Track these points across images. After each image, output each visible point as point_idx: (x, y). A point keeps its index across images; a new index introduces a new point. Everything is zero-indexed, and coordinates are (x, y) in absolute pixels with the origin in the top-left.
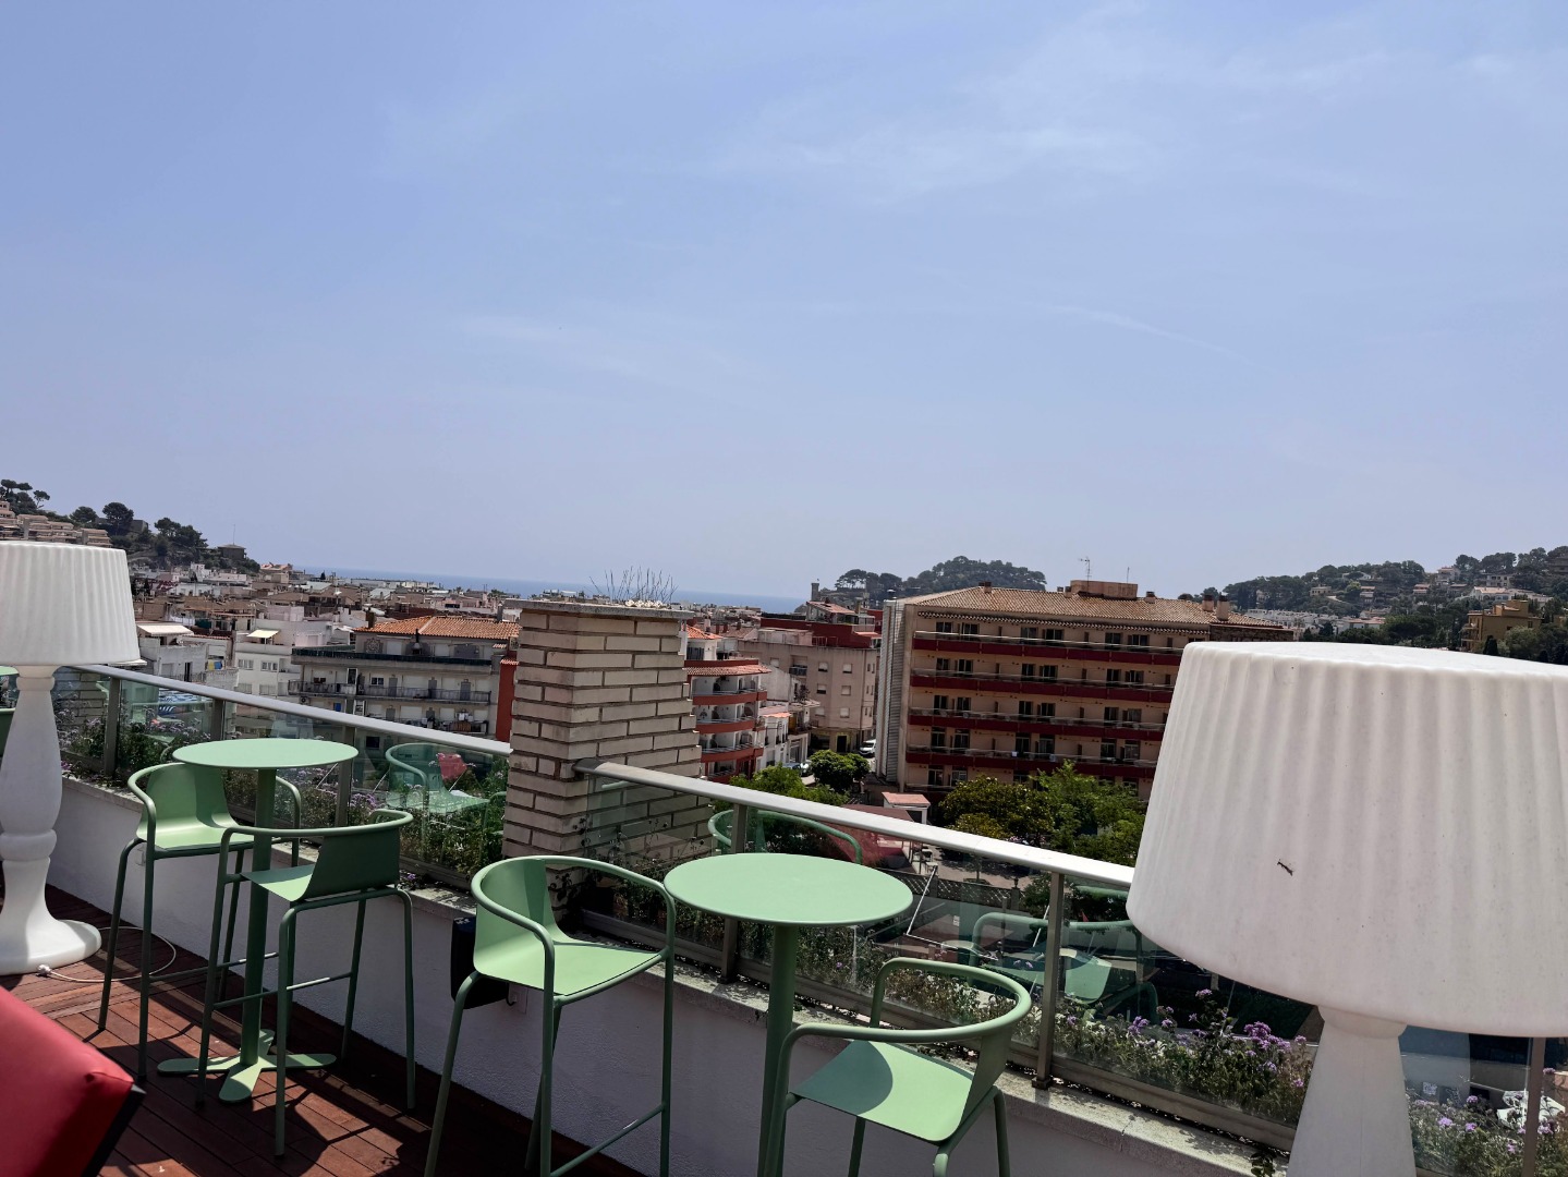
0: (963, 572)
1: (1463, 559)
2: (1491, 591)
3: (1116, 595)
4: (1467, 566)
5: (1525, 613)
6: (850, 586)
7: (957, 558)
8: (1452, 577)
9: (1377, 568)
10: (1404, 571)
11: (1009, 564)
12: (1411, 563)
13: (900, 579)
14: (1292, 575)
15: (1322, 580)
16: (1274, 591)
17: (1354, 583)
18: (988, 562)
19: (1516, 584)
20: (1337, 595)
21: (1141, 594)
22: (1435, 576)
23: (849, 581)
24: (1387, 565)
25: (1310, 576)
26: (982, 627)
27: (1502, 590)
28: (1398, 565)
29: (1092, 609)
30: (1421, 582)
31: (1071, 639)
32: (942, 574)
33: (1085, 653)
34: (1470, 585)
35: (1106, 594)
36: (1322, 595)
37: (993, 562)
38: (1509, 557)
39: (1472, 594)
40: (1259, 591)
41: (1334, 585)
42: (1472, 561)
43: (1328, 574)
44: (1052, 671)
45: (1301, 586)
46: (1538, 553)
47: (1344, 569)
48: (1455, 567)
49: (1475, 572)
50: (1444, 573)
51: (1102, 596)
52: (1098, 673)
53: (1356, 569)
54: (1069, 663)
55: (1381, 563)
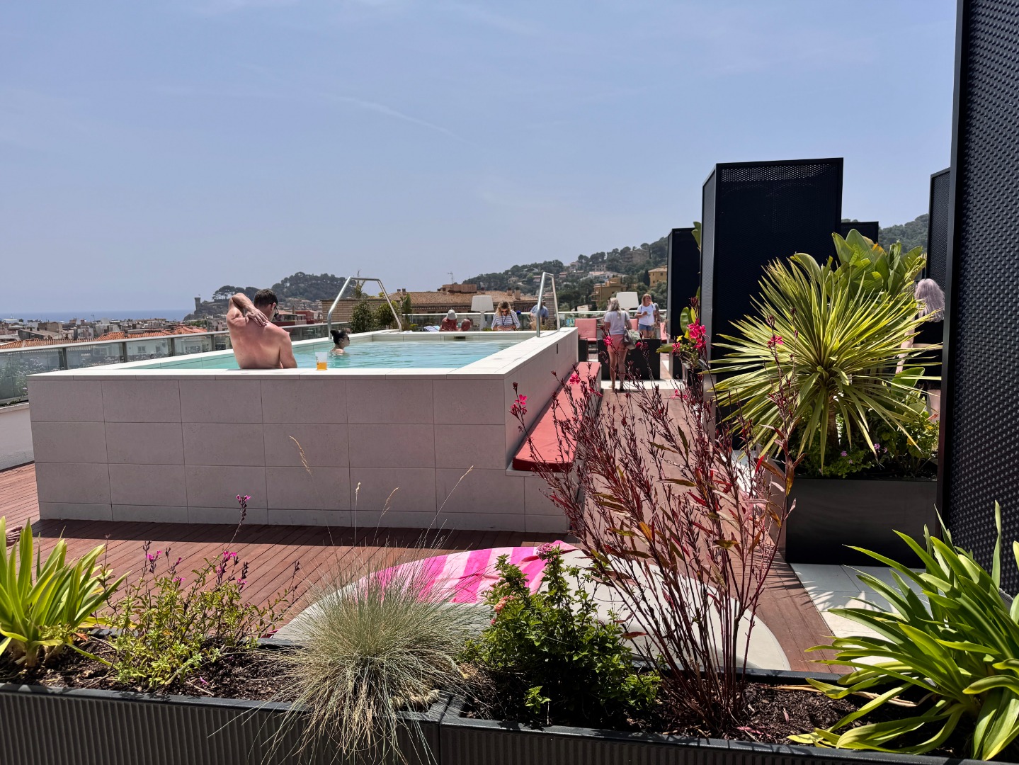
0: (303, 283)
1: (581, 257)
2: (597, 273)
4: (583, 261)
6: (223, 297)
7: (297, 274)
8: (577, 267)
9: (540, 265)
10: (554, 266)
11: (333, 276)
12: (557, 261)
14: (498, 273)
15: (513, 274)
16: (489, 283)
17: (530, 274)
18: (319, 275)
19: (609, 269)
20: (523, 282)
22: (568, 267)
23: (222, 294)
24: (545, 263)
25: (507, 272)
27: (602, 273)
28: (550, 263)
30: (562, 271)
32: (288, 285)
34: (586, 272)
36: (515, 283)
37: (322, 275)
38: (603, 254)
39: (588, 276)
40: (481, 283)
41: (520, 276)
42: (585, 258)
43: (516, 270)
45: (503, 278)
46: (615, 251)
47: (524, 267)
48: (578, 261)
49: (587, 264)
50: (573, 266)
53: (530, 266)
55: (542, 262)
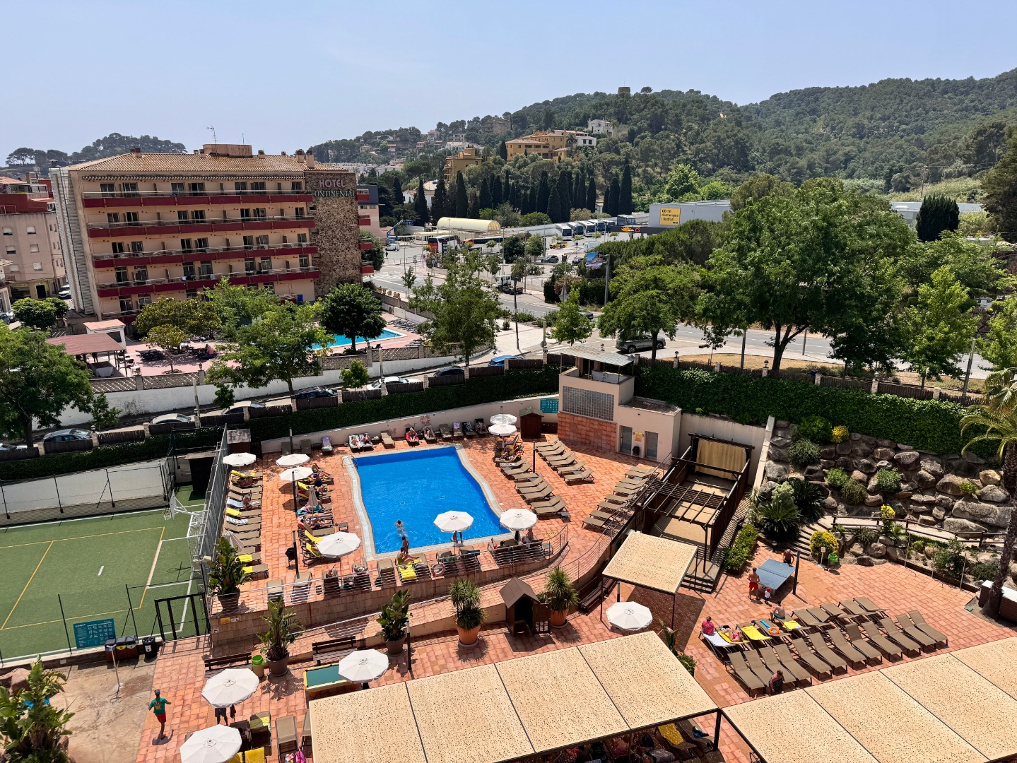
0: (119, 146)
1: (440, 125)
2: (456, 144)
3: (237, 154)
4: (442, 129)
5: (474, 157)
6: (20, 162)
7: (112, 135)
8: (436, 137)
9: (396, 132)
10: (410, 134)
11: (155, 138)
12: (414, 128)
13: (66, 154)
14: (348, 139)
15: (365, 142)
16: (339, 150)
17: (384, 143)
18: (139, 137)
19: (468, 139)
20: (376, 151)
21: (255, 152)
22: (426, 136)
23: (18, 158)
24: (401, 130)
25: (358, 139)
26: (140, 185)
27: (461, 143)
28: (406, 130)
29: (223, 166)
30: (420, 140)
31: (211, 188)
32: (102, 148)
33: (221, 199)
34: (445, 141)
35: (230, 154)
36: (367, 151)
37: (142, 137)
38: (463, 123)
39: (447, 147)
40: (329, 151)
41: (373, 144)
42: (445, 125)
43: (368, 137)
44: (200, 214)
45: (354, 146)
46: (476, 119)
47: (377, 133)
48: (437, 130)
49: (446, 133)
50: (431, 134)
51: (228, 156)
52: (234, 212)
53: (385, 133)
54: (212, 207)
55: (398, 129)
